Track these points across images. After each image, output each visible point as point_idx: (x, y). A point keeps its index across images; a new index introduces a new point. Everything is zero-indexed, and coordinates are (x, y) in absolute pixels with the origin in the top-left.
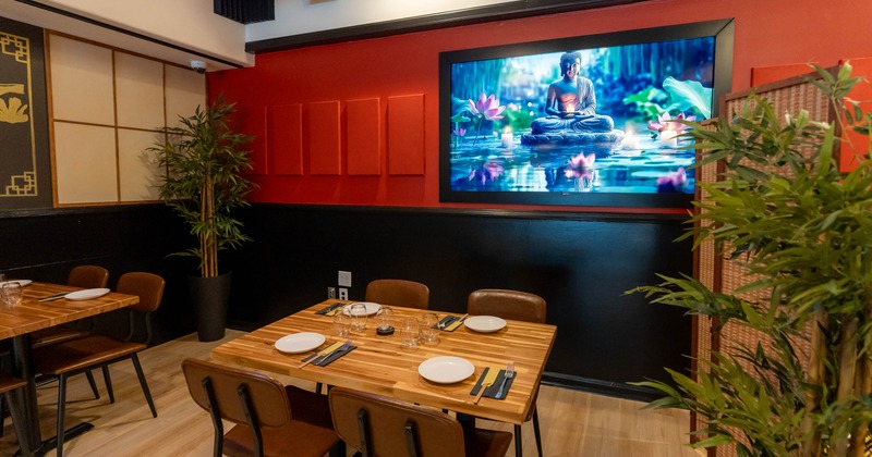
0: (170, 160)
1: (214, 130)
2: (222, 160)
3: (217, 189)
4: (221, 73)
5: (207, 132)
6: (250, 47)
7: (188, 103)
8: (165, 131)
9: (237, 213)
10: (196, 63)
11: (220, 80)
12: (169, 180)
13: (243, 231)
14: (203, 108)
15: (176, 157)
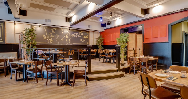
0: (97, 41)
1: (101, 38)
2: (101, 41)
3: (101, 44)
4: (102, 32)
5: (100, 38)
6: (104, 30)
7: (99, 35)
8: (97, 38)
9: (103, 46)
10: (99, 32)
11: (102, 33)
12: (97, 43)
13: (103, 48)
14: (100, 36)
15: (98, 41)
